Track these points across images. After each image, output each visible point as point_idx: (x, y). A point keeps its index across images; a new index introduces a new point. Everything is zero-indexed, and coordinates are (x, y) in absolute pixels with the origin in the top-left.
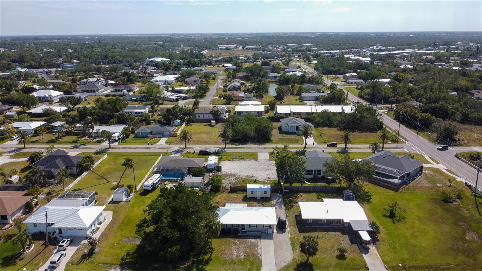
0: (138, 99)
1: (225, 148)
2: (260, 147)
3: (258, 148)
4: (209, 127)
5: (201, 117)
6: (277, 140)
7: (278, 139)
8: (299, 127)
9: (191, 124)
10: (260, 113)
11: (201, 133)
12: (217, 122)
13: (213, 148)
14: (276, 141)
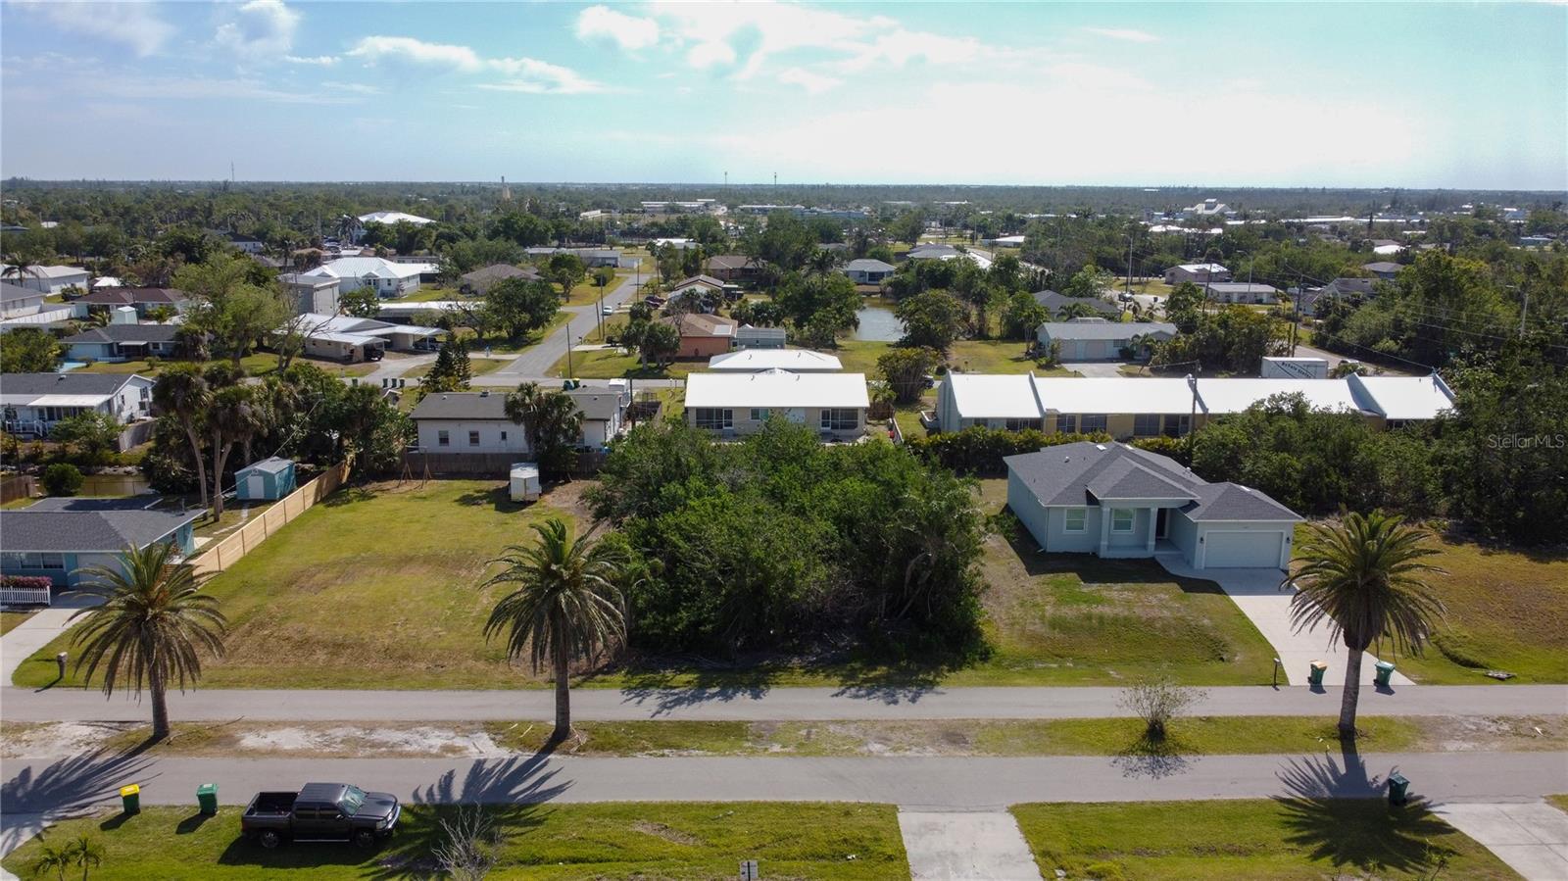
0: (156, 346)
1: (559, 736)
2: (909, 727)
3: (886, 733)
4: (487, 513)
5: (459, 441)
6: (1033, 638)
7: (1039, 628)
8: (1191, 516)
9: (370, 487)
10: (839, 420)
11: (405, 561)
12: (550, 478)
13: (436, 740)
14: (1022, 647)
